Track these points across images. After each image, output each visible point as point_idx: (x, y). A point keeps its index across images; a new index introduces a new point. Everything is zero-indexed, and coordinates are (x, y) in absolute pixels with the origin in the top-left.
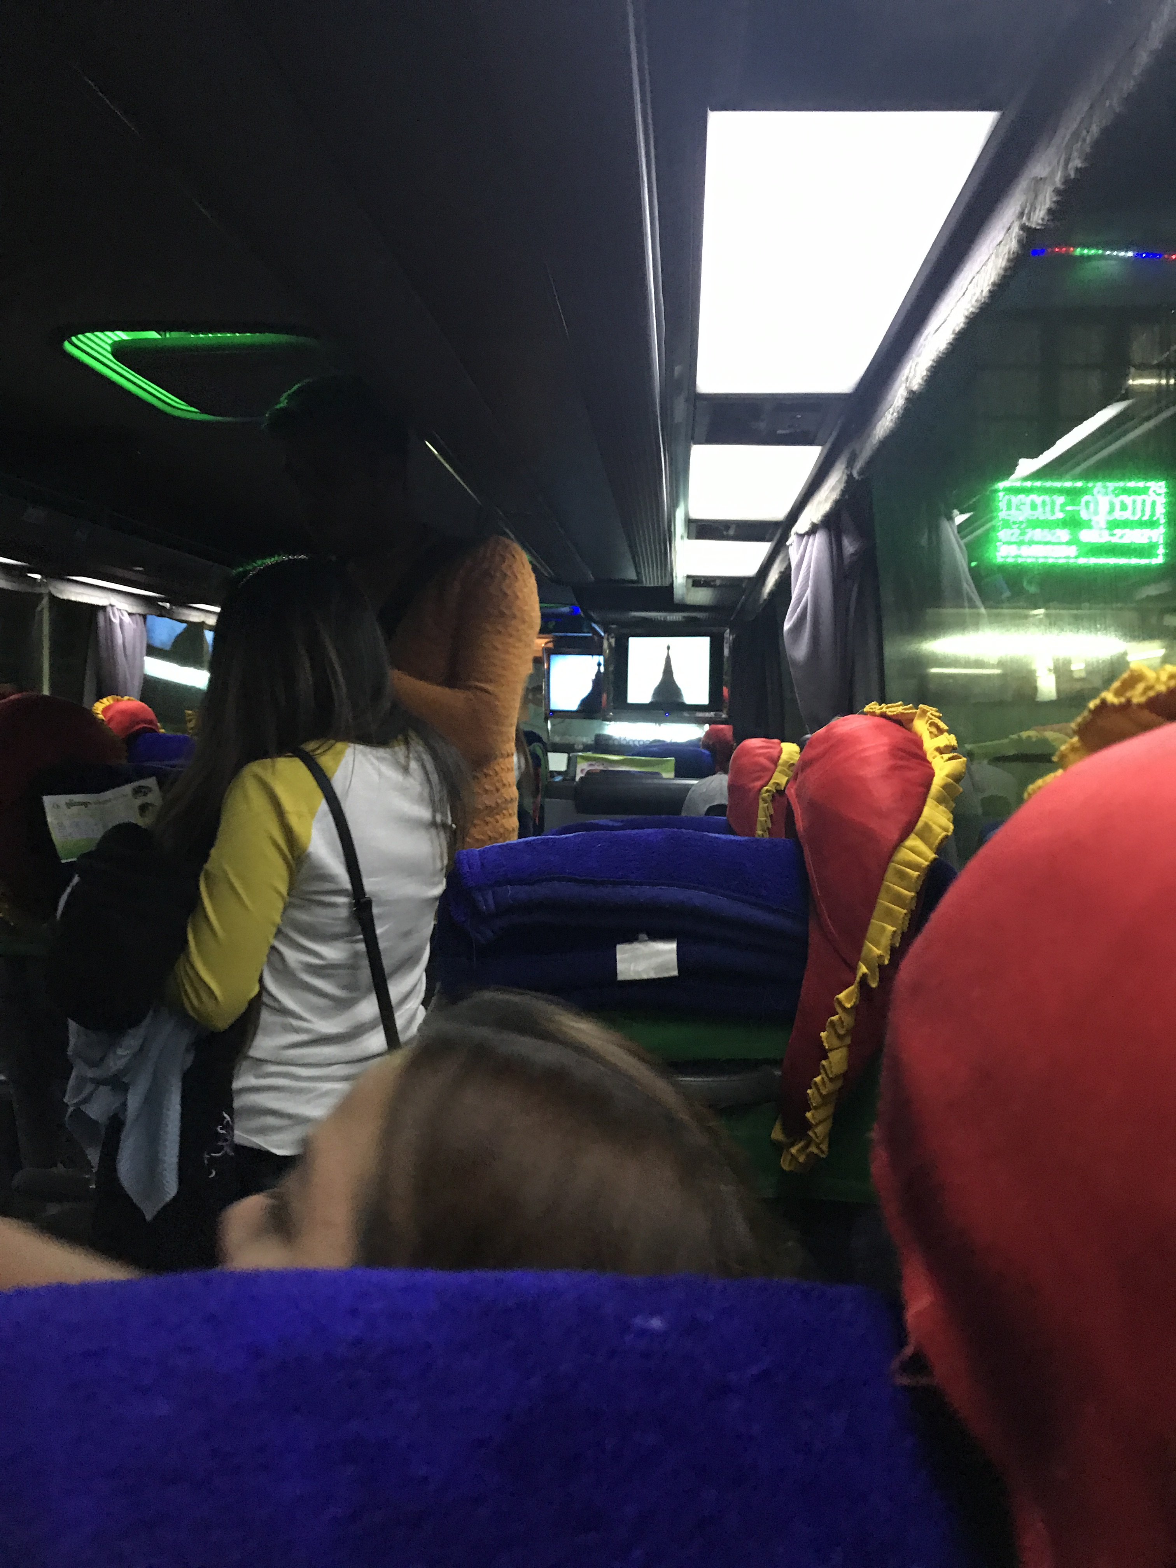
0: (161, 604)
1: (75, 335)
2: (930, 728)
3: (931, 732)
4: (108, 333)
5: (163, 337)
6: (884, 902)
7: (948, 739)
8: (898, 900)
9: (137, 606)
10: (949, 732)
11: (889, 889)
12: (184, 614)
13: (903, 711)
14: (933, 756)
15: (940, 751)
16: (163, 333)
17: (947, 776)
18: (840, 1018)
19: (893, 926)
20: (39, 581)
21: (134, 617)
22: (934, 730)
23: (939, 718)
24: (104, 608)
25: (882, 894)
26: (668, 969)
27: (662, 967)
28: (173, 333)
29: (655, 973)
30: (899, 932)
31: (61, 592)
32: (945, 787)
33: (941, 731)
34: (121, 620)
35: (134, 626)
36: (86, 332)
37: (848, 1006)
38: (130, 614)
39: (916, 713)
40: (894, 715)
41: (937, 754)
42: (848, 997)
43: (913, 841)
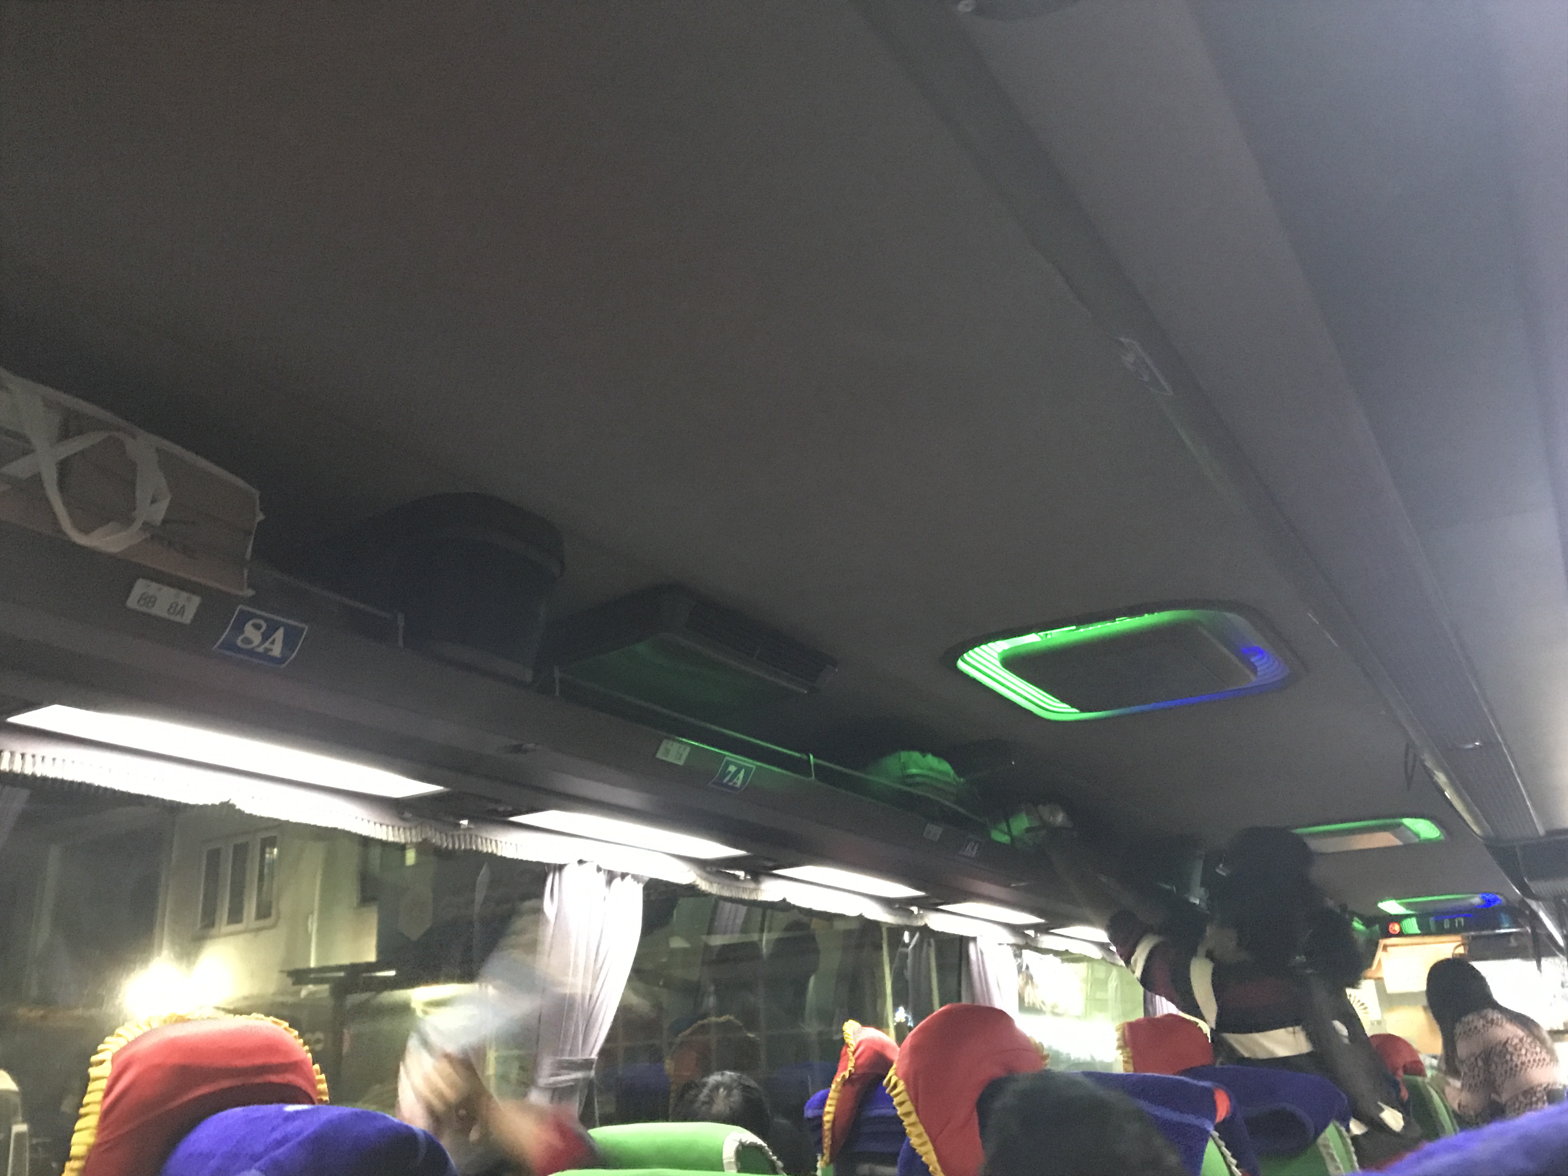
0: (1029, 932)
1: (967, 651)
9: (1007, 936)
12: (1047, 942)
16: (1044, 634)
20: (916, 913)
21: (1004, 950)
24: (975, 939)
31: (935, 924)
34: (992, 951)
36: (976, 646)
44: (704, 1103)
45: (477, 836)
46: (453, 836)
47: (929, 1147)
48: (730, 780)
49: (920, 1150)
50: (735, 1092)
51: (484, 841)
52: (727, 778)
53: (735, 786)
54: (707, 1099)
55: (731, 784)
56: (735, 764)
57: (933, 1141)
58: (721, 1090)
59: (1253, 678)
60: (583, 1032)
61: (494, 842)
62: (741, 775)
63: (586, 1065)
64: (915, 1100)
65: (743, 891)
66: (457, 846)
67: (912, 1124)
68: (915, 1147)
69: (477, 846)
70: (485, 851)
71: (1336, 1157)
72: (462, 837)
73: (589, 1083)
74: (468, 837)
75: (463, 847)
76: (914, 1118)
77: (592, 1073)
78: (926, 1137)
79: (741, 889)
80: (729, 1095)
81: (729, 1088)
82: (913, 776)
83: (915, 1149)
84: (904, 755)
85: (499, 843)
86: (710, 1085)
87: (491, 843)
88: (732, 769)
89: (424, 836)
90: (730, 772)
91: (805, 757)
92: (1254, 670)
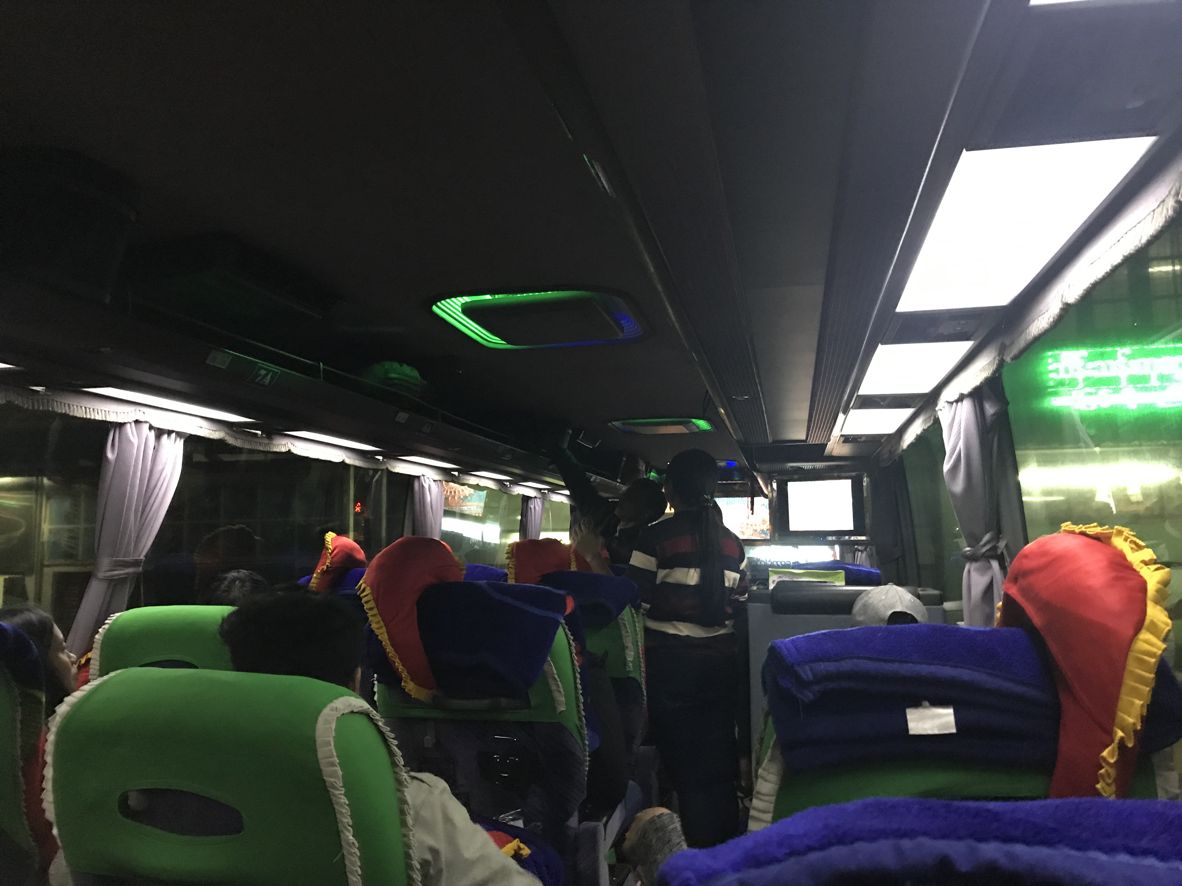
0: (452, 473)
1: (440, 301)
2: (1130, 545)
3: (1132, 548)
4: (459, 298)
5: (493, 298)
6: (1129, 682)
7: (1148, 554)
8: (1141, 680)
9: (439, 475)
10: (1147, 547)
11: (1132, 672)
12: (466, 479)
13: (1102, 531)
14: (1140, 567)
15: (1146, 563)
16: (493, 296)
17: (1158, 583)
18: (1107, 771)
19: (1141, 700)
20: (381, 461)
21: (436, 483)
22: (1133, 546)
23: (1134, 536)
24: (418, 477)
25: (1126, 676)
26: (949, 728)
27: (944, 726)
28: (499, 295)
29: (939, 730)
30: (1146, 705)
31: (394, 467)
32: (1158, 591)
33: (1140, 548)
34: (429, 485)
35: (437, 489)
36: (447, 299)
37: (1112, 761)
38: (434, 481)
39: (1113, 532)
40: (1094, 534)
41: (1142, 565)
42: (1112, 754)
43: (1144, 635)
44: (225, 591)
45: (53, 400)
46: (32, 400)
47: (384, 629)
48: (260, 380)
49: (377, 632)
50: (248, 584)
51: (59, 404)
52: (260, 378)
53: (265, 384)
54: (227, 589)
55: (261, 383)
56: (265, 369)
57: (386, 625)
58: (237, 582)
59: (621, 335)
60: (135, 540)
61: (67, 406)
62: (269, 376)
63: (136, 563)
64: (376, 600)
65: (260, 445)
66: (36, 408)
67: (374, 615)
68: (374, 630)
69: (52, 408)
70: (60, 411)
71: (627, 625)
72: (40, 401)
73: (138, 576)
74: (45, 400)
75: (41, 408)
76: (375, 611)
77: (141, 569)
78: (382, 623)
79: (259, 443)
80: (242, 586)
81: (242, 581)
82: (391, 379)
83: (374, 631)
84: (387, 365)
85: (71, 406)
86: (229, 579)
87: (65, 406)
88: (263, 372)
89: (8, 399)
90: (261, 375)
91: (316, 363)
92: (622, 330)
